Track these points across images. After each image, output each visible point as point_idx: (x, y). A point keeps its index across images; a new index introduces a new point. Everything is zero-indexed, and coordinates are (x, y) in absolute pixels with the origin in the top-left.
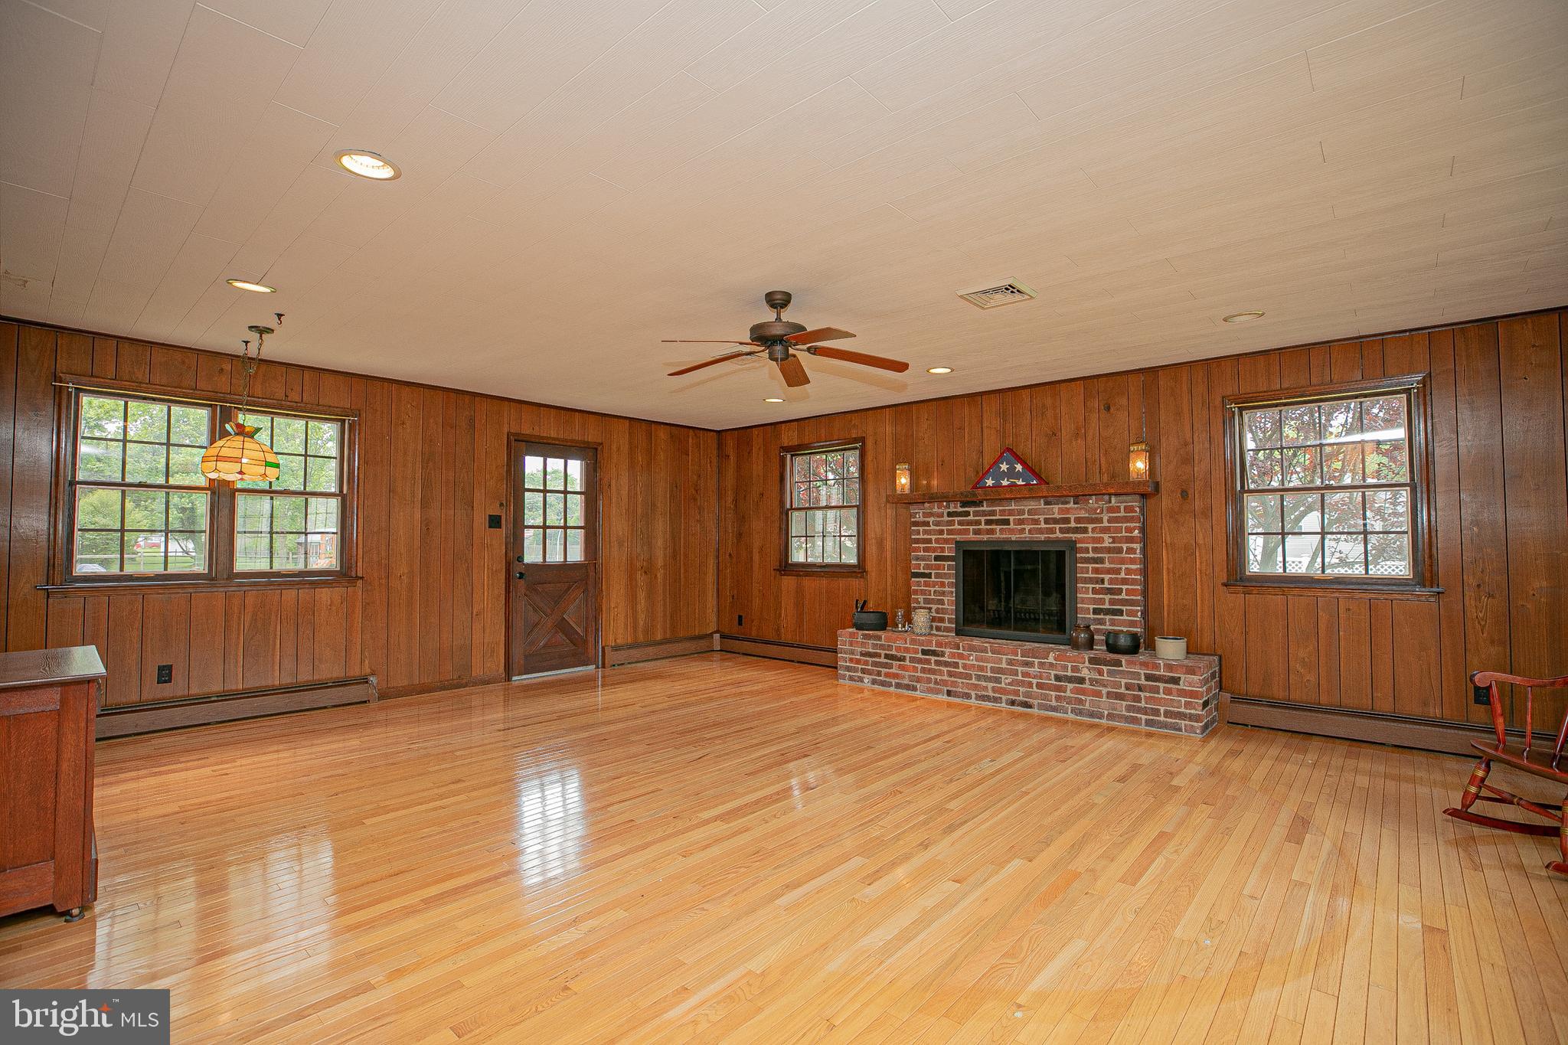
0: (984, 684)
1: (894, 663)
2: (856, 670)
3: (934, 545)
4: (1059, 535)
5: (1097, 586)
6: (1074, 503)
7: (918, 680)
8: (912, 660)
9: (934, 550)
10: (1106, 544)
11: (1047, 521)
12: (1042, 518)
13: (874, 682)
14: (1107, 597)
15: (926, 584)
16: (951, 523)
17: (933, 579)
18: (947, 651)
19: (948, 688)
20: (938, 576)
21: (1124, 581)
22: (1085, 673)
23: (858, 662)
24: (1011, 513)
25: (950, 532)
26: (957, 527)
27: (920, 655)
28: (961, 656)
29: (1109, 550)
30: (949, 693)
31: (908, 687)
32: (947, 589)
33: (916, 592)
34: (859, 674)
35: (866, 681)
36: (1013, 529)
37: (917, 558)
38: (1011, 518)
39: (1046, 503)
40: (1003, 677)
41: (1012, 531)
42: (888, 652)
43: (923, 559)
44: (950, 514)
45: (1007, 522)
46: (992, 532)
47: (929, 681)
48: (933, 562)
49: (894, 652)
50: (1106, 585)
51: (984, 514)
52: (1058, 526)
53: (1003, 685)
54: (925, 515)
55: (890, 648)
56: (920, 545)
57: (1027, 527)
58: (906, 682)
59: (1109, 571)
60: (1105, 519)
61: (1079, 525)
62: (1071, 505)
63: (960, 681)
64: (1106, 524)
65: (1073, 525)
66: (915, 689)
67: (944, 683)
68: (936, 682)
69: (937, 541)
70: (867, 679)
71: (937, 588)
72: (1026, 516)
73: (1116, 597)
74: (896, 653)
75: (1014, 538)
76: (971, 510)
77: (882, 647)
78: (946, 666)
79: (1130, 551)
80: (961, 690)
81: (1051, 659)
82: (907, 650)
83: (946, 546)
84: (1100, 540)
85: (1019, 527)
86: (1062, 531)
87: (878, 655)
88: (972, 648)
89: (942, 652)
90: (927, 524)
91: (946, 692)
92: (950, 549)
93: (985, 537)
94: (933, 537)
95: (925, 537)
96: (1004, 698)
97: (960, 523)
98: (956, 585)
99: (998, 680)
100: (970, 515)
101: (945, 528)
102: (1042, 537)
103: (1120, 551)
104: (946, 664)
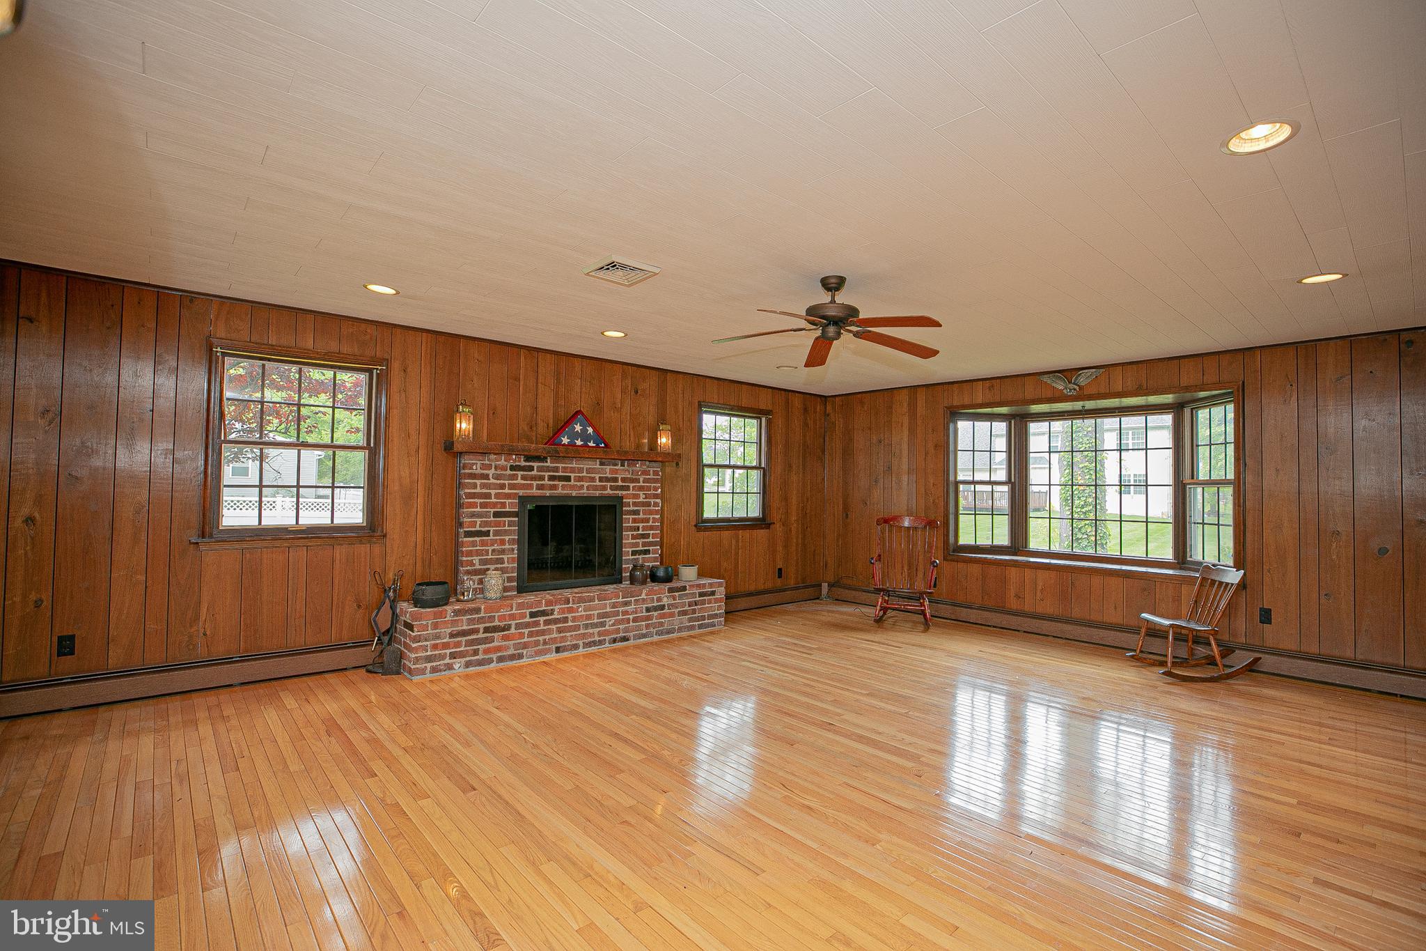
0: (591, 631)
1: (496, 635)
2: (442, 657)
3: (493, 500)
4: (609, 491)
5: (635, 533)
6: (621, 466)
7: (525, 646)
8: (518, 626)
9: (494, 505)
10: (641, 500)
11: (601, 479)
12: (597, 476)
13: (468, 665)
14: (640, 541)
15: (483, 544)
16: (514, 477)
17: (491, 537)
18: (557, 608)
19: (557, 645)
20: (496, 533)
21: (652, 528)
22: (665, 601)
23: (445, 646)
24: (572, 470)
25: (512, 487)
26: (519, 481)
27: (528, 619)
28: (571, 610)
29: (643, 504)
30: (558, 650)
31: (512, 657)
32: (507, 546)
33: (470, 554)
34: (447, 661)
35: (456, 666)
36: (574, 486)
37: (473, 515)
38: (572, 475)
39: (602, 464)
40: (607, 620)
41: (573, 487)
42: (487, 625)
43: (479, 515)
44: (512, 468)
45: (568, 479)
46: (554, 487)
47: (537, 643)
48: (492, 519)
49: (497, 623)
50: (640, 532)
51: (548, 469)
52: (609, 484)
53: (607, 627)
54: (484, 467)
55: (492, 619)
56: (476, 500)
57: (586, 484)
58: (511, 651)
59: (643, 521)
60: (641, 480)
61: (624, 484)
62: (619, 467)
63: (568, 634)
64: (641, 484)
65: (620, 483)
66: (520, 656)
67: (554, 640)
68: (545, 643)
69: (497, 496)
70: (458, 664)
71: (496, 547)
72: (585, 474)
73: (646, 540)
74: (499, 624)
75: (574, 493)
76: (535, 465)
77: (481, 620)
78: (555, 624)
79: (656, 504)
80: (569, 643)
81: (643, 596)
82: (512, 617)
83: (507, 501)
84: (637, 496)
85: (578, 484)
86: (612, 488)
87: (476, 631)
88: (581, 600)
89: (552, 610)
90: (486, 477)
91: (554, 650)
92: (511, 505)
93: (548, 493)
94: (493, 492)
95: (484, 491)
96: (607, 638)
97: (523, 478)
98: (519, 542)
99: (603, 624)
100: (533, 470)
101: (506, 482)
102: (597, 493)
103: (649, 504)
104: (556, 621)
